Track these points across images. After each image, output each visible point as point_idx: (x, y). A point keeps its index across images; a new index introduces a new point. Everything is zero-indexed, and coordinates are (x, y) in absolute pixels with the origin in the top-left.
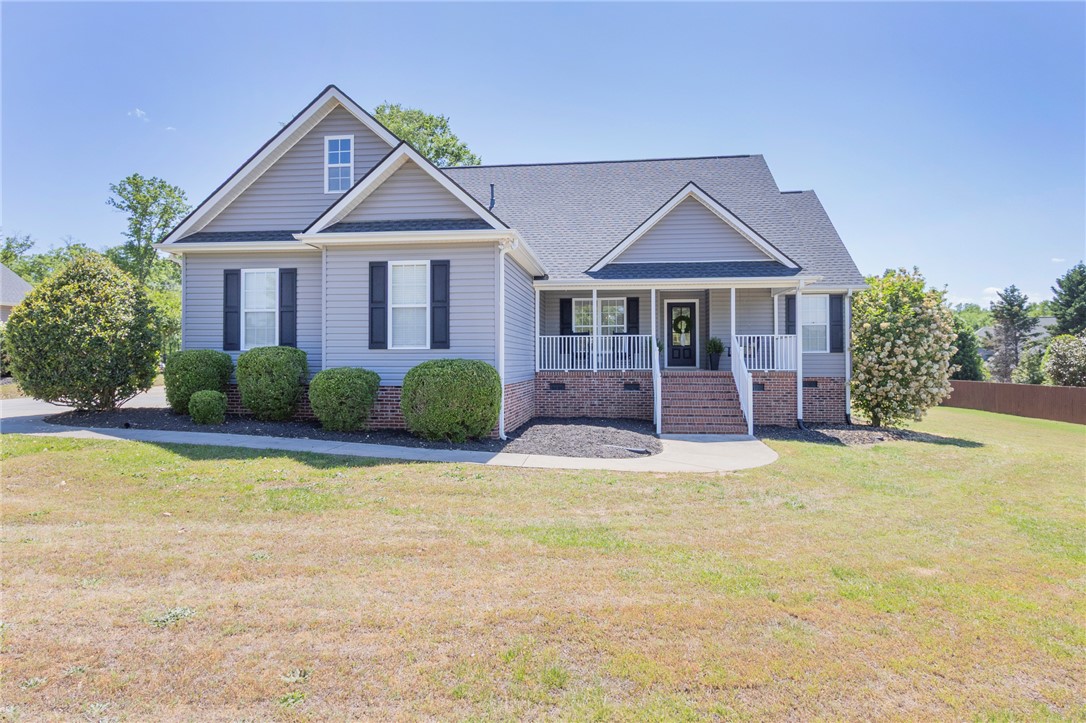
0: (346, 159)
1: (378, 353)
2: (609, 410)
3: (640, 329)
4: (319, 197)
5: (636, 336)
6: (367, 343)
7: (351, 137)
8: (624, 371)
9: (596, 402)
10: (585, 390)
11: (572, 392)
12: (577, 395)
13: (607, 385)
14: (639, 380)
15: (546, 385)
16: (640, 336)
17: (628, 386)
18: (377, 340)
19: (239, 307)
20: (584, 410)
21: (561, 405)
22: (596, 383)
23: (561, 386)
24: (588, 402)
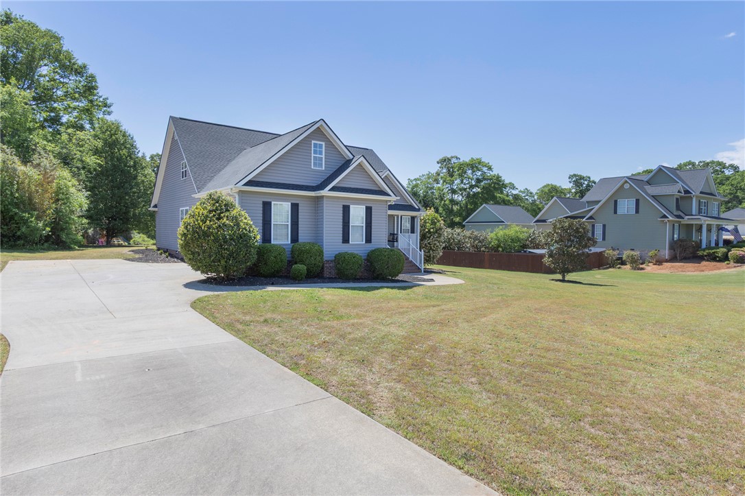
0: (321, 153)
1: (346, 245)
4: (309, 169)
6: (341, 241)
7: (323, 143)
18: (346, 239)
19: (270, 221)
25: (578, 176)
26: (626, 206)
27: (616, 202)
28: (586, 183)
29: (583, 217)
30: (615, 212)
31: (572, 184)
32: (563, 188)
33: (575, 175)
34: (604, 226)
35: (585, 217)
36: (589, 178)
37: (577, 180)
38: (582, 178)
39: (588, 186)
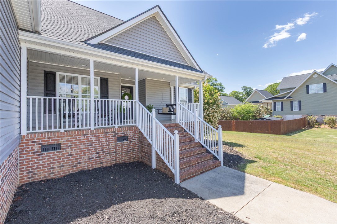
2: (105, 160)
3: (109, 95)
5: (107, 100)
8: (116, 127)
9: (94, 156)
10: (82, 146)
11: (69, 151)
12: (74, 152)
13: (104, 139)
14: (128, 133)
15: (36, 148)
16: (110, 100)
17: (120, 139)
20: (82, 165)
21: (56, 165)
22: (94, 139)
23: (56, 147)
24: (86, 157)
25: (245, 87)
26: (315, 88)
27: (308, 87)
28: (249, 90)
29: (284, 97)
30: (308, 92)
31: (243, 91)
32: (240, 92)
33: (244, 87)
34: (300, 102)
35: (285, 97)
36: (250, 88)
37: (245, 89)
38: (247, 88)
39: (250, 91)
